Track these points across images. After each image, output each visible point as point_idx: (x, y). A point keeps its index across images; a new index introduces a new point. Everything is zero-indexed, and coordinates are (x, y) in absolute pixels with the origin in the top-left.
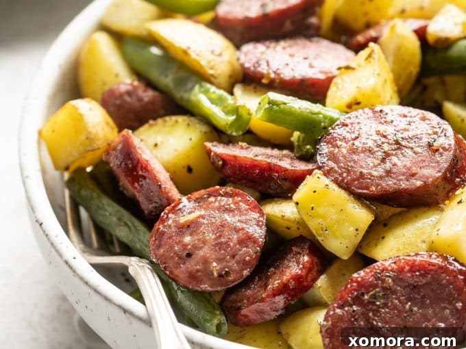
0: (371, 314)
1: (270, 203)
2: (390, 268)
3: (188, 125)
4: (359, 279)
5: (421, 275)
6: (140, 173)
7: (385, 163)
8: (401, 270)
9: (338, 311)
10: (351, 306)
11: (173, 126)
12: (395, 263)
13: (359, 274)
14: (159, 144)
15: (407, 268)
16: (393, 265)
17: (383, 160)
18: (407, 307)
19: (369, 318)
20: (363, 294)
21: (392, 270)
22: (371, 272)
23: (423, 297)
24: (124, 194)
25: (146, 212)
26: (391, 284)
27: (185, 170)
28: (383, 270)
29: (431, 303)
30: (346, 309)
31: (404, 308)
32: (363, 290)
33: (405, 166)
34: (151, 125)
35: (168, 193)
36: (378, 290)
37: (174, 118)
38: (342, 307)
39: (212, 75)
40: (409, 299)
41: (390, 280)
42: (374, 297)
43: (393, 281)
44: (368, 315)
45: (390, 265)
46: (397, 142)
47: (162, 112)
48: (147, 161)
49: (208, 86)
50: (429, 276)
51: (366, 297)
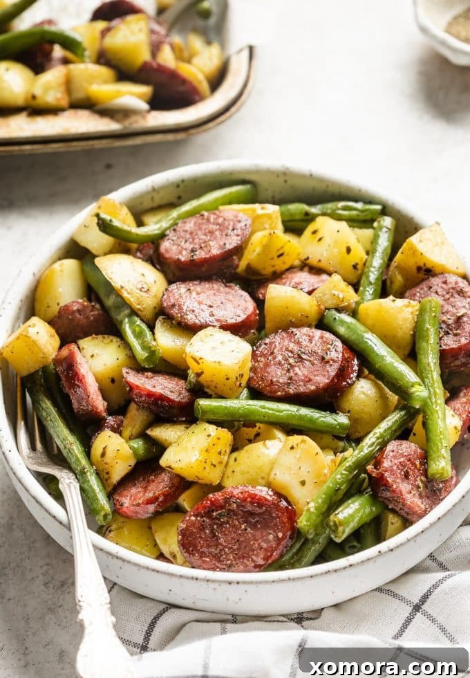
0: (215, 527)
1: (160, 426)
2: (237, 496)
3: (119, 346)
4: (213, 499)
5: (258, 506)
6: (77, 382)
7: (289, 373)
8: (244, 500)
9: (193, 518)
10: (202, 517)
11: (108, 343)
12: (242, 493)
13: (214, 495)
14: (95, 355)
15: (249, 499)
16: (240, 494)
17: (288, 370)
18: (243, 527)
19: (214, 529)
20: (213, 511)
21: (238, 498)
22: (222, 496)
23: (257, 522)
24: (62, 391)
25: (75, 410)
26: (235, 508)
27: (110, 380)
28: (231, 497)
29: (261, 528)
30: (199, 518)
31: (241, 527)
32: (213, 508)
33: (304, 375)
34: (93, 338)
35: (94, 402)
36: (224, 510)
37: (111, 337)
38: (196, 516)
39: (139, 309)
40: (246, 522)
41: (235, 505)
42: (220, 514)
43: (237, 506)
44: (213, 526)
45: (237, 494)
46: (299, 357)
47: (103, 329)
48: (83, 376)
49: (136, 318)
50: (264, 508)
51: (215, 514)
